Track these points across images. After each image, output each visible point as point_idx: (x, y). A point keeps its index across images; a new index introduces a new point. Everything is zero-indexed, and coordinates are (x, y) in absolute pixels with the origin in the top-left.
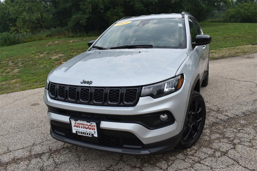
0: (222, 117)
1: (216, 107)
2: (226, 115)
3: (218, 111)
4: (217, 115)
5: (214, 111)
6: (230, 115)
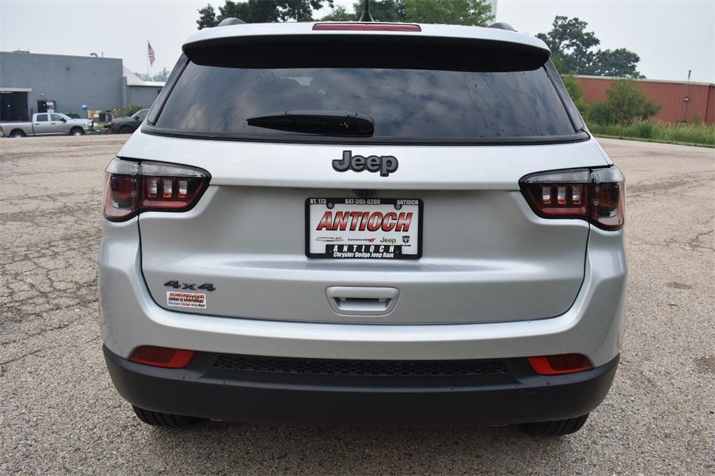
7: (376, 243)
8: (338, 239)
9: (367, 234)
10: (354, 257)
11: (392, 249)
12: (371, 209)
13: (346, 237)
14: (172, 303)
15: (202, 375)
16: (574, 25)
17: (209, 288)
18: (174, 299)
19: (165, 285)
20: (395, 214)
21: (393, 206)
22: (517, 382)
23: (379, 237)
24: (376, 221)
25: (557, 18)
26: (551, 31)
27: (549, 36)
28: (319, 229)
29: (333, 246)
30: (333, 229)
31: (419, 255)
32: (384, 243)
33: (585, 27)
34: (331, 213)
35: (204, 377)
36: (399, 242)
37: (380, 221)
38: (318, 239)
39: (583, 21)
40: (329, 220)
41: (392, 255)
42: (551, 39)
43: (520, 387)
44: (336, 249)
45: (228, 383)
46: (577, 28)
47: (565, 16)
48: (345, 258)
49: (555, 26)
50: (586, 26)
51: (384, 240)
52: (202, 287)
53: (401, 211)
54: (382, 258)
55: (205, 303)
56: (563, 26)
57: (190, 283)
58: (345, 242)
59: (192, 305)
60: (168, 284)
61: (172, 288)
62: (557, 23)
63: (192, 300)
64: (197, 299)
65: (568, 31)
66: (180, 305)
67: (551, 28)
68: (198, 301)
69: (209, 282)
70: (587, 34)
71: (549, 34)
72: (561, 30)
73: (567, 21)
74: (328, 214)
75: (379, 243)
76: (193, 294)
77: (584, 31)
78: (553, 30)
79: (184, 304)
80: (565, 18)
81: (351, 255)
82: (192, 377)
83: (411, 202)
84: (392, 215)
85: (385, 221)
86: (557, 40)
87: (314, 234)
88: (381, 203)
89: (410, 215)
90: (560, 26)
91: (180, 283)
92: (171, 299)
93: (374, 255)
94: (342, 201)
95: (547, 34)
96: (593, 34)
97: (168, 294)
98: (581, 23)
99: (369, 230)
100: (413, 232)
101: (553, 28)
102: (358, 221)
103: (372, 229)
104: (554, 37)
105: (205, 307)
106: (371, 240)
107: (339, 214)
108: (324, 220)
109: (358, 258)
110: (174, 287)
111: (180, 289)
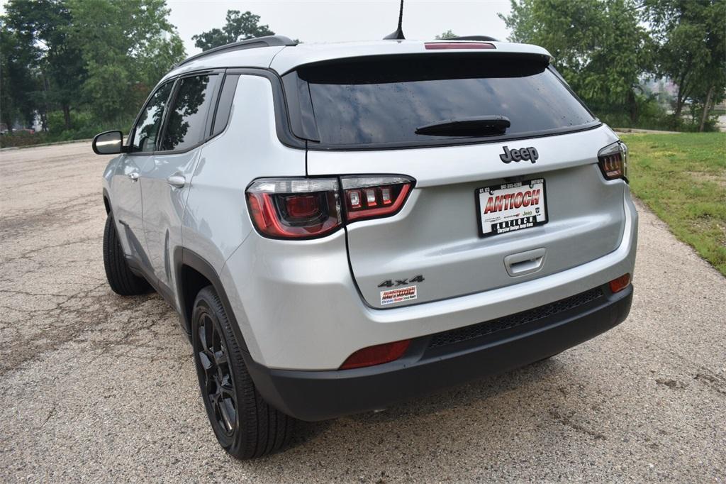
0: (89, 336)
1: (116, 352)
2: (82, 341)
3: (106, 346)
4: (104, 336)
5: (118, 343)
6: (74, 344)
7: (521, 216)
8: (498, 218)
9: (515, 211)
10: (510, 231)
11: (531, 220)
12: (515, 191)
13: (503, 216)
14: (385, 302)
15: (419, 358)
16: (247, 19)
17: (419, 279)
18: (388, 297)
19: (379, 286)
20: (530, 192)
21: (528, 186)
22: (607, 301)
23: (522, 212)
24: (519, 200)
25: (230, 12)
26: (226, 26)
27: (224, 32)
28: (485, 213)
29: (496, 224)
30: (495, 211)
31: (546, 222)
32: (525, 216)
33: (258, 21)
34: (492, 198)
35: (421, 360)
36: (534, 213)
37: (521, 199)
38: (486, 221)
39: (255, 14)
40: (492, 204)
41: (532, 224)
42: (227, 34)
43: (610, 303)
44: (498, 227)
45: (443, 358)
46: (251, 21)
47: (237, 10)
48: (505, 232)
49: (229, 21)
50: (260, 19)
51: (525, 214)
52: (413, 280)
53: (533, 189)
54: (527, 228)
55: (415, 294)
56: (236, 21)
57: (402, 280)
58: (503, 220)
59: (405, 298)
60: (382, 285)
61: (386, 287)
62: (230, 17)
63: (405, 294)
64: (409, 292)
65: (243, 25)
66: (393, 301)
67: (224, 23)
68: (410, 293)
69: (419, 274)
70: (262, 28)
71: (224, 29)
72: (235, 24)
73: (240, 15)
74: (490, 199)
75: (522, 217)
76: (405, 289)
77: (259, 25)
78: (228, 25)
79: (398, 300)
80: (237, 13)
81: (508, 229)
82: (412, 362)
83: (538, 181)
84: (528, 193)
85: (525, 199)
86: (233, 35)
87: (484, 217)
88: (523, 185)
89: (538, 191)
90: (233, 20)
91: (393, 282)
92: (384, 298)
93: (521, 226)
94: (498, 188)
95: (222, 30)
96: (268, 27)
97: (382, 294)
98: (254, 17)
99: (516, 207)
100: (541, 205)
101: (227, 22)
102: (509, 201)
103: (517, 207)
104: (229, 32)
105: (416, 298)
106: (517, 215)
107: (497, 198)
108: (488, 205)
109: (512, 231)
110: (388, 286)
111: (393, 286)
